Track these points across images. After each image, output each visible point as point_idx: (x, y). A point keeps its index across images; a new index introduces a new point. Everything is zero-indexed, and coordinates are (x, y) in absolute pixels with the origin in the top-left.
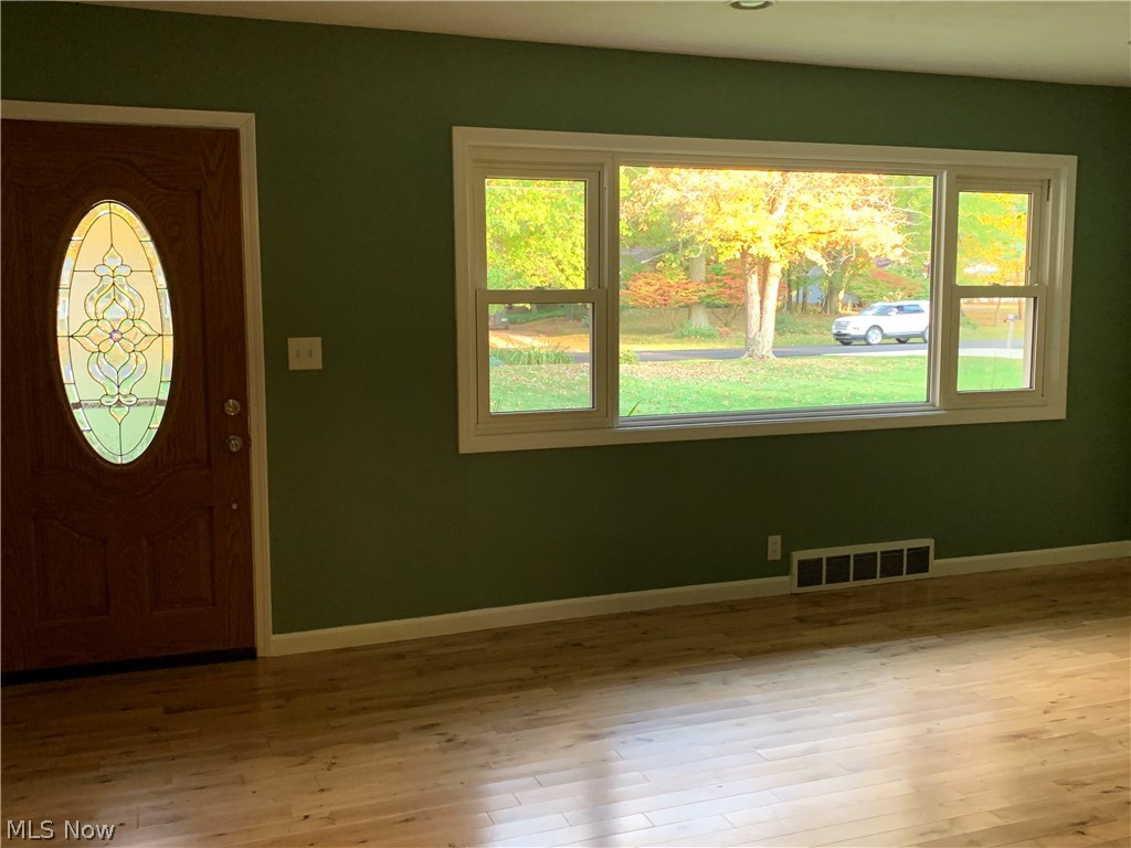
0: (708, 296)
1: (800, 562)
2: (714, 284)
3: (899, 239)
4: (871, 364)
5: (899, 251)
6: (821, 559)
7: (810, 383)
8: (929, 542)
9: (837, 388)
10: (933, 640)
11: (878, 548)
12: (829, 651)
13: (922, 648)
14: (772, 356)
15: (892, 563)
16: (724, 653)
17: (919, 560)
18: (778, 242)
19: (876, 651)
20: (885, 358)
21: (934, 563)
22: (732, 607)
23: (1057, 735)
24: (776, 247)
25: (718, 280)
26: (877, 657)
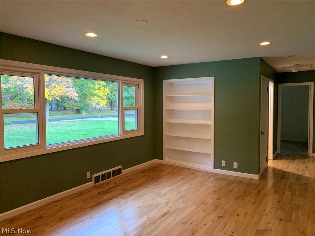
0: (28, 107)
1: (95, 177)
2: (30, 104)
3: (77, 95)
4: (72, 123)
5: (77, 98)
6: (100, 175)
7: (60, 128)
8: (121, 167)
9: (67, 129)
10: (133, 192)
11: (111, 170)
12: (111, 201)
13: (132, 194)
14: (48, 122)
15: (114, 173)
16: (86, 208)
17: (120, 171)
18: (49, 95)
19: (122, 198)
20: (75, 121)
21: (123, 171)
22: (80, 194)
23: (173, 211)
24: (49, 96)
25: (31, 103)
26: (124, 200)
